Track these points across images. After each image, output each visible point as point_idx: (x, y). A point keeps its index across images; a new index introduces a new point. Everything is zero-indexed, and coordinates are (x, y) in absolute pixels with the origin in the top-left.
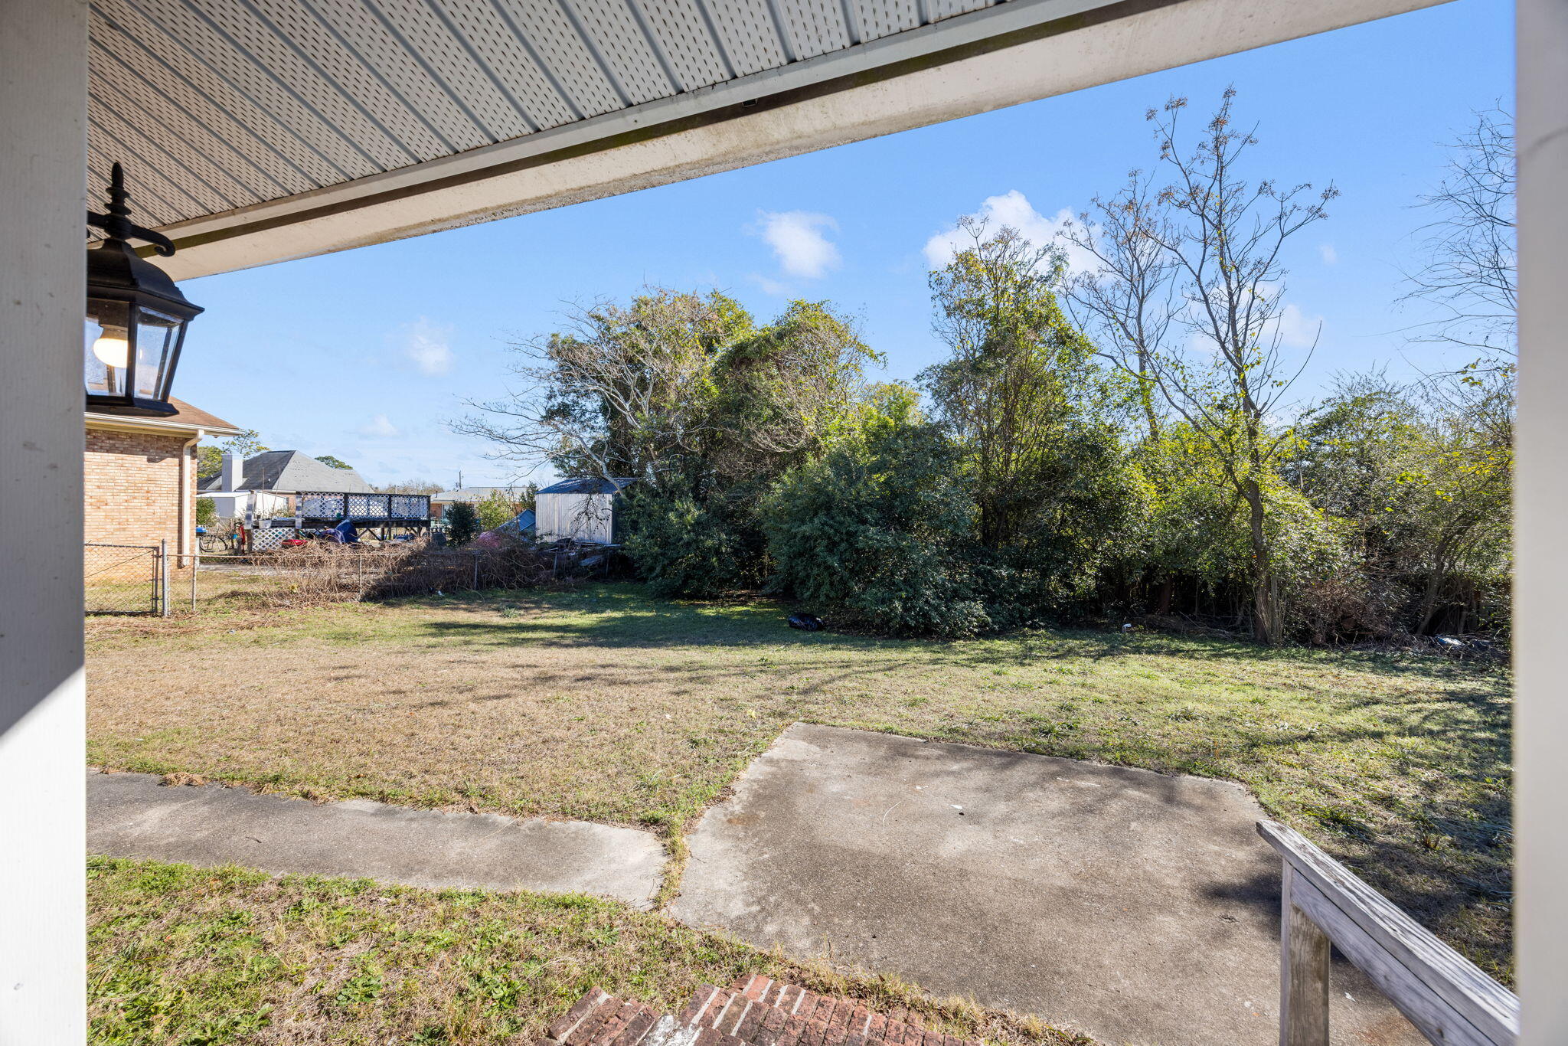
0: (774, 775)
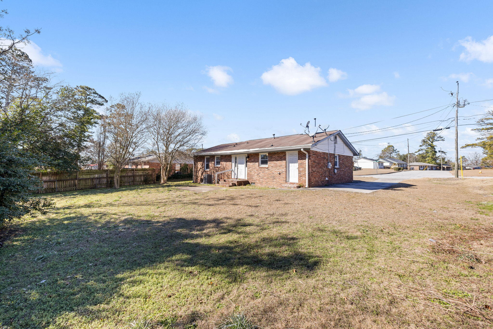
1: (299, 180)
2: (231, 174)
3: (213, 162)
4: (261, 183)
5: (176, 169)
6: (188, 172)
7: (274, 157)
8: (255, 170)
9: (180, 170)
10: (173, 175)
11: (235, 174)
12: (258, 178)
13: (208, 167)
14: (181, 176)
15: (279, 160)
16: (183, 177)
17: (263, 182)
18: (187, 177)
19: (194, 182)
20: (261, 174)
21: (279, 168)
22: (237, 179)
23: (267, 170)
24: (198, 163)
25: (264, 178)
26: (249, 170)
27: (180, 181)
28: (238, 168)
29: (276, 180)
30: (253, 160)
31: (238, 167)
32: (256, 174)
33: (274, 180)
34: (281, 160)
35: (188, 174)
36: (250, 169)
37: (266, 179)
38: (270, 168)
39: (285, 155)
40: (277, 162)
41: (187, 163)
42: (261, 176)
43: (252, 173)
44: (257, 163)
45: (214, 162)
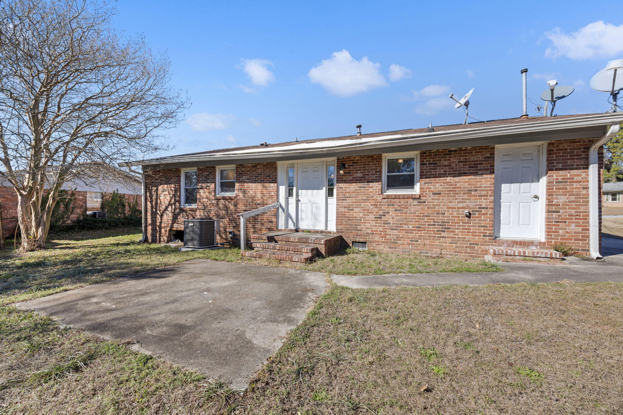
0: (290, 311)
1: (549, 232)
2: (277, 215)
3: (212, 186)
4: (393, 243)
5: (89, 205)
6: (124, 214)
7: (446, 163)
8: (369, 205)
9: (103, 206)
10: (78, 221)
11: (288, 216)
12: (381, 229)
13: (191, 198)
14: (104, 222)
15: (465, 174)
16: (110, 225)
17: (398, 238)
18: (123, 224)
19: (146, 240)
20: (392, 217)
21: (466, 196)
22: (297, 231)
23: (415, 202)
24: (160, 188)
25: (405, 227)
26: (345, 204)
27: (100, 237)
28: (298, 201)
29: (451, 235)
30: (359, 175)
31: (297, 196)
32: (372, 217)
33: (443, 234)
34: (475, 174)
35: (125, 218)
36: (349, 201)
37: (410, 231)
38: (429, 198)
39: (492, 157)
40: (457, 179)
41: (121, 191)
42: (391, 221)
43: (358, 213)
44: (376, 186)
45: (215, 182)
